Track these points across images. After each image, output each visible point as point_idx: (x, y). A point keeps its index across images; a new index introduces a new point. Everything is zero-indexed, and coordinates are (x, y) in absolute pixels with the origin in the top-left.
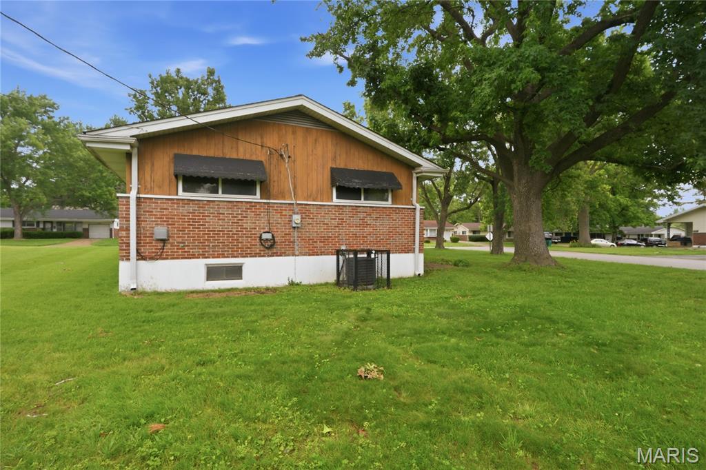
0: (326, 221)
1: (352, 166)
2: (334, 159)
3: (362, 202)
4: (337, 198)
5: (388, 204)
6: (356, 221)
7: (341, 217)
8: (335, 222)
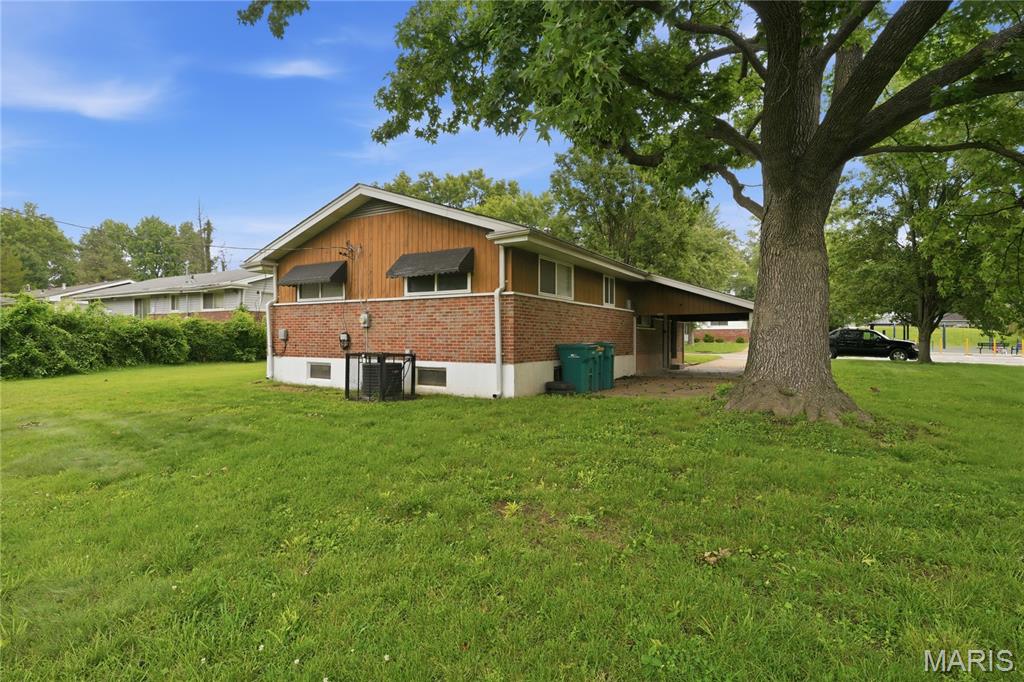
0: (394, 320)
1: (424, 249)
2: (407, 244)
3: (436, 293)
4: (409, 291)
5: (467, 292)
6: (423, 318)
7: (408, 313)
8: (403, 321)
